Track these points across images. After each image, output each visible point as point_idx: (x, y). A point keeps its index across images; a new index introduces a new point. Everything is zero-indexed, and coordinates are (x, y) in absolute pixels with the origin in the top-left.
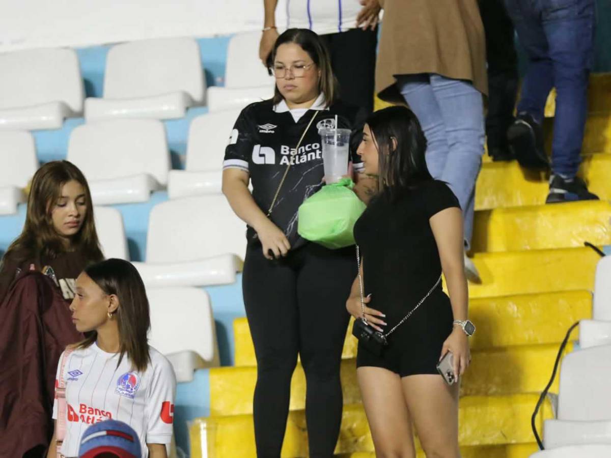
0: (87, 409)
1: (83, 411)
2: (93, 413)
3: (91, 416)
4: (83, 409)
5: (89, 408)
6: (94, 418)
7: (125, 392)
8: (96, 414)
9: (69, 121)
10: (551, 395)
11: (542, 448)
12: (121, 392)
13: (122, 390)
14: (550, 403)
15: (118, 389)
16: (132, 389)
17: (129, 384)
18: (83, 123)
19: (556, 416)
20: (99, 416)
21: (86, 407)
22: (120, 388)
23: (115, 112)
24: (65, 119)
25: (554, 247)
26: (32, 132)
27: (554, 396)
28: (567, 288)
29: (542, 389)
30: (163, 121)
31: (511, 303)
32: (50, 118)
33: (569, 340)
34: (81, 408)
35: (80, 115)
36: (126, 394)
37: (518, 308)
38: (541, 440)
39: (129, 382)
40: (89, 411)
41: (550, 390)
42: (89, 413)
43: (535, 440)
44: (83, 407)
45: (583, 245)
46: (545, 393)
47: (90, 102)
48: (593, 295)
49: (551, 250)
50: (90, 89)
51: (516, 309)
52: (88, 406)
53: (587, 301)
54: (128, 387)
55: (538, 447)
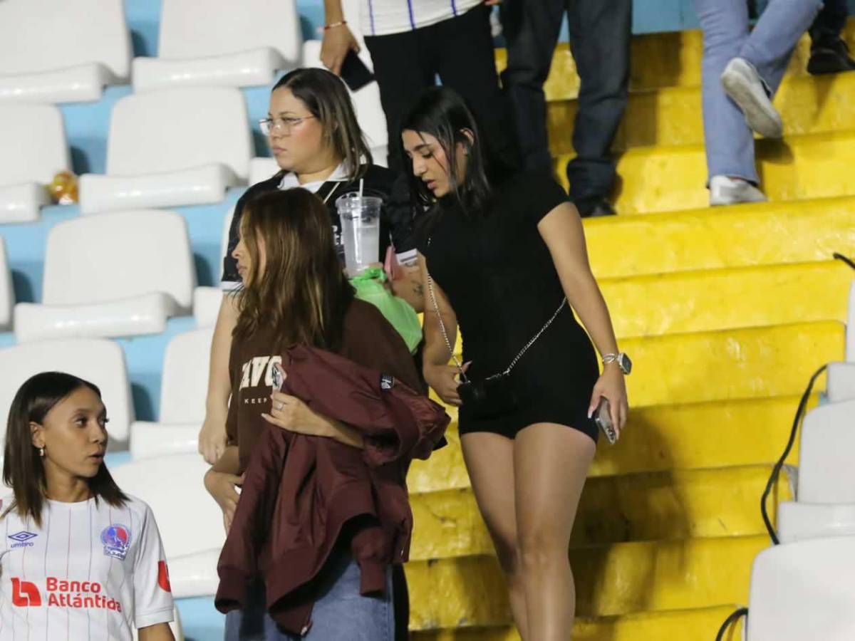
0: (59, 584)
1: (52, 587)
2: (66, 590)
3: (65, 594)
4: (52, 584)
5: (62, 582)
6: (68, 596)
7: (117, 552)
8: (72, 590)
9: (111, 91)
10: (789, 467)
11: (776, 542)
12: (112, 552)
13: (112, 549)
14: (787, 480)
15: (107, 549)
16: (123, 548)
17: (119, 540)
18: (131, 92)
19: (796, 498)
20: (77, 593)
21: (56, 580)
22: (109, 548)
23: (176, 77)
24: (105, 87)
25: (791, 260)
26: (59, 105)
27: (792, 470)
28: (809, 318)
29: (776, 459)
30: (242, 89)
31: (730, 340)
32: (84, 86)
33: (813, 391)
34: (49, 584)
35: (126, 82)
36: (118, 555)
37: (741, 347)
38: (774, 530)
39: (118, 536)
40: (61, 587)
41: (787, 461)
42: (61, 589)
43: (766, 531)
44: (52, 581)
45: (832, 258)
46: (780, 465)
47: (140, 63)
48: (846, 327)
49: (786, 265)
50: (140, 46)
51: (738, 348)
52: (59, 580)
53: (838, 336)
54: (118, 544)
55: (770, 540)
